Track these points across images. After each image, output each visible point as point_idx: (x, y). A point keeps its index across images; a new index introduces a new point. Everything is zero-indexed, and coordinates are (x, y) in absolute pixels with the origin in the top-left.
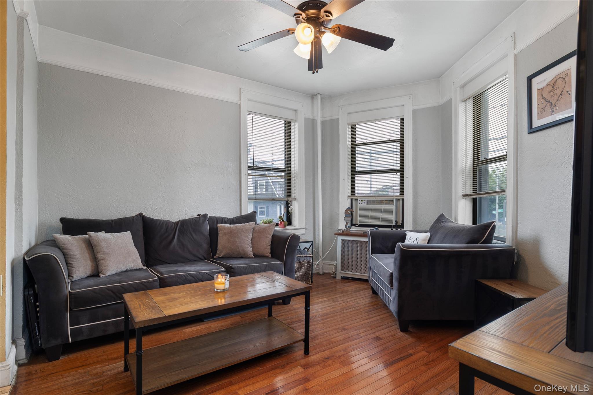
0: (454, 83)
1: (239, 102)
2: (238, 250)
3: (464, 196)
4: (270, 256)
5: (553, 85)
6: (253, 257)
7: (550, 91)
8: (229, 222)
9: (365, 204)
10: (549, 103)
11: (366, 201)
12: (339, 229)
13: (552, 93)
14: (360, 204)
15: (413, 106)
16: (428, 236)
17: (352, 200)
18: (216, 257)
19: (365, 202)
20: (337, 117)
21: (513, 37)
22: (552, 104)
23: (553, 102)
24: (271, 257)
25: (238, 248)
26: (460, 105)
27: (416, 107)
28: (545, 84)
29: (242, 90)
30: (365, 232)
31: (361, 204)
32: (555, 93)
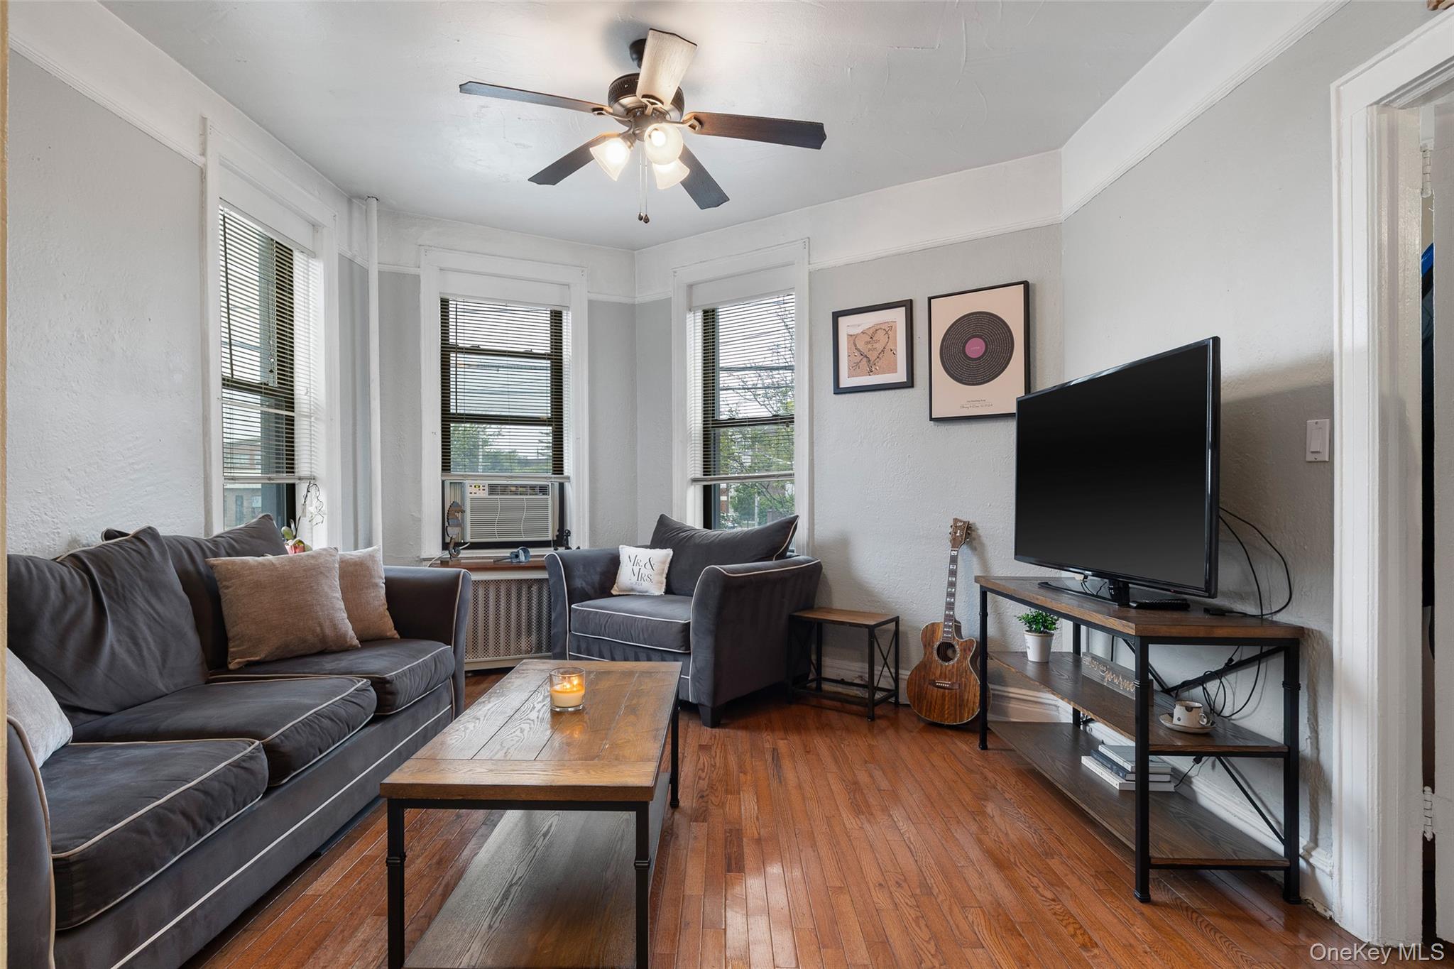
0: (675, 272)
1: (200, 161)
2: (318, 629)
3: (695, 480)
4: (397, 636)
5: (872, 334)
6: (360, 646)
7: (868, 343)
8: (223, 552)
9: (483, 494)
10: (865, 358)
11: (486, 488)
12: (422, 557)
13: (869, 346)
14: (471, 493)
15: (589, 292)
16: (669, 555)
17: (443, 482)
18: (237, 667)
19: (484, 490)
20: (413, 271)
21: (807, 244)
22: (869, 361)
23: (872, 359)
24: (401, 637)
25: (320, 625)
26: (688, 316)
27: (594, 297)
28: (859, 330)
29: (209, 123)
30: (498, 561)
31: (475, 493)
32: (874, 347)
